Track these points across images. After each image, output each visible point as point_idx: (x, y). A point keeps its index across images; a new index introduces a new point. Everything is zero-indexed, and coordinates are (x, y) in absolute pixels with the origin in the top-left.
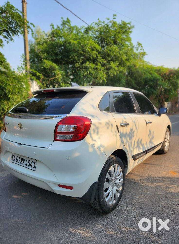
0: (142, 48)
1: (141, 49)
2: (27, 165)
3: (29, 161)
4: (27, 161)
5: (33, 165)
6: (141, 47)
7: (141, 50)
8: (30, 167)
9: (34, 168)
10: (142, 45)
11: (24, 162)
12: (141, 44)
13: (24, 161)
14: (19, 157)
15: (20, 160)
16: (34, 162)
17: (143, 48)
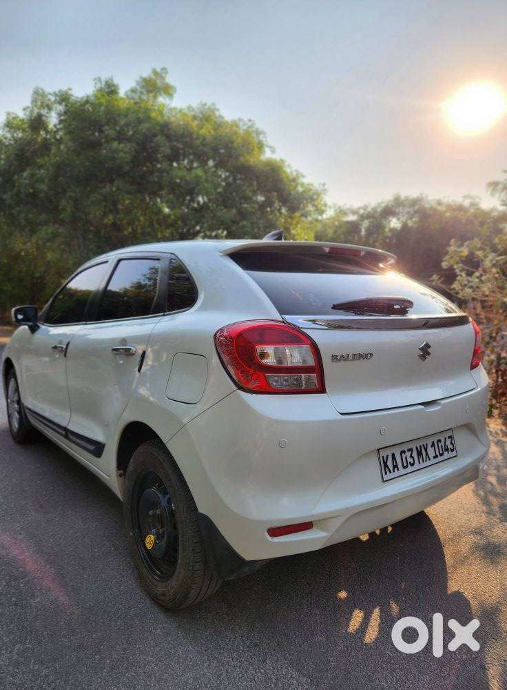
2: (438, 454)
3: (439, 441)
4: (433, 445)
5: (450, 446)
8: (446, 453)
9: (452, 450)
11: (427, 454)
13: (426, 450)
14: (409, 450)
15: (415, 454)
16: (449, 437)
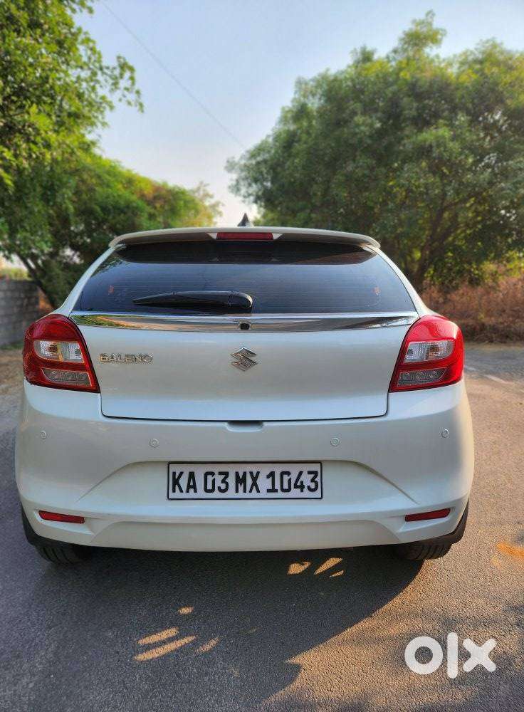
0: (133, 84)
1: (127, 89)
2: (277, 487)
3: (287, 473)
4: (272, 475)
5: (308, 483)
6: (130, 82)
7: (126, 93)
8: (296, 491)
9: (313, 490)
10: (136, 75)
11: (254, 485)
12: (132, 69)
13: (254, 479)
14: (221, 473)
15: (231, 481)
16: (311, 472)
17: (137, 87)
